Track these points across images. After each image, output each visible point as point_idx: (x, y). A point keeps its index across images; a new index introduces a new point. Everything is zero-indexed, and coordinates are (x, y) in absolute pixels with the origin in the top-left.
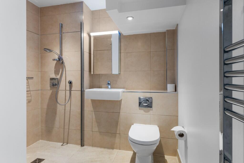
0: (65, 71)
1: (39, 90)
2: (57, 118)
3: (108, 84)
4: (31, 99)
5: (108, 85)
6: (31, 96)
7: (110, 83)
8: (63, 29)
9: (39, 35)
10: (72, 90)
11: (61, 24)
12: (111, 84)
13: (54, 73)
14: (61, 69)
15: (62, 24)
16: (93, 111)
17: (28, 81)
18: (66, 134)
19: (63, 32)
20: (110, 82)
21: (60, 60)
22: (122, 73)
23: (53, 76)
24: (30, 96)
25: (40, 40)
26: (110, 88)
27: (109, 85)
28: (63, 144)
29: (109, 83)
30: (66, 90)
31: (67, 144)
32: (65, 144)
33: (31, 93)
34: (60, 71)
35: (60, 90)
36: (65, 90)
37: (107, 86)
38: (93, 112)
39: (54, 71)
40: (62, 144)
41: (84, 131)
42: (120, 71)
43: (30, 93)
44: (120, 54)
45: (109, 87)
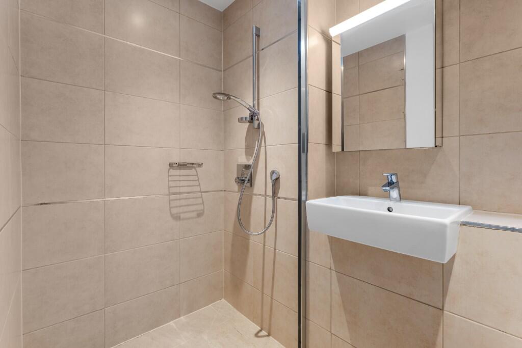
0: (265, 146)
1: (222, 191)
2: (250, 262)
3: (390, 184)
4: (203, 210)
5: (388, 188)
6: (203, 202)
7: (397, 182)
8: (260, 41)
9: (221, 71)
10: (279, 196)
11: (256, 28)
12: (400, 184)
13: (244, 153)
14: (257, 142)
15: (258, 29)
16: (333, 268)
17: (196, 171)
18: (267, 308)
19: (260, 49)
20: (397, 178)
21: (252, 119)
22: (451, 143)
23: (243, 160)
24: (201, 204)
25: (224, 82)
26: (395, 200)
27: (392, 188)
28: (261, 331)
29: (394, 180)
30: (267, 194)
31: (269, 335)
32: (264, 333)
33: (203, 197)
34: (255, 148)
35: (255, 195)
36: (264, 193)
37: (386, 191)
38: (334, 273)
39: (244, 147)
40: (258, 332)
41: (307, 320)
42: (439, 135)
43: (200, 196)
44: (442, 72)
45: (394, 193)
